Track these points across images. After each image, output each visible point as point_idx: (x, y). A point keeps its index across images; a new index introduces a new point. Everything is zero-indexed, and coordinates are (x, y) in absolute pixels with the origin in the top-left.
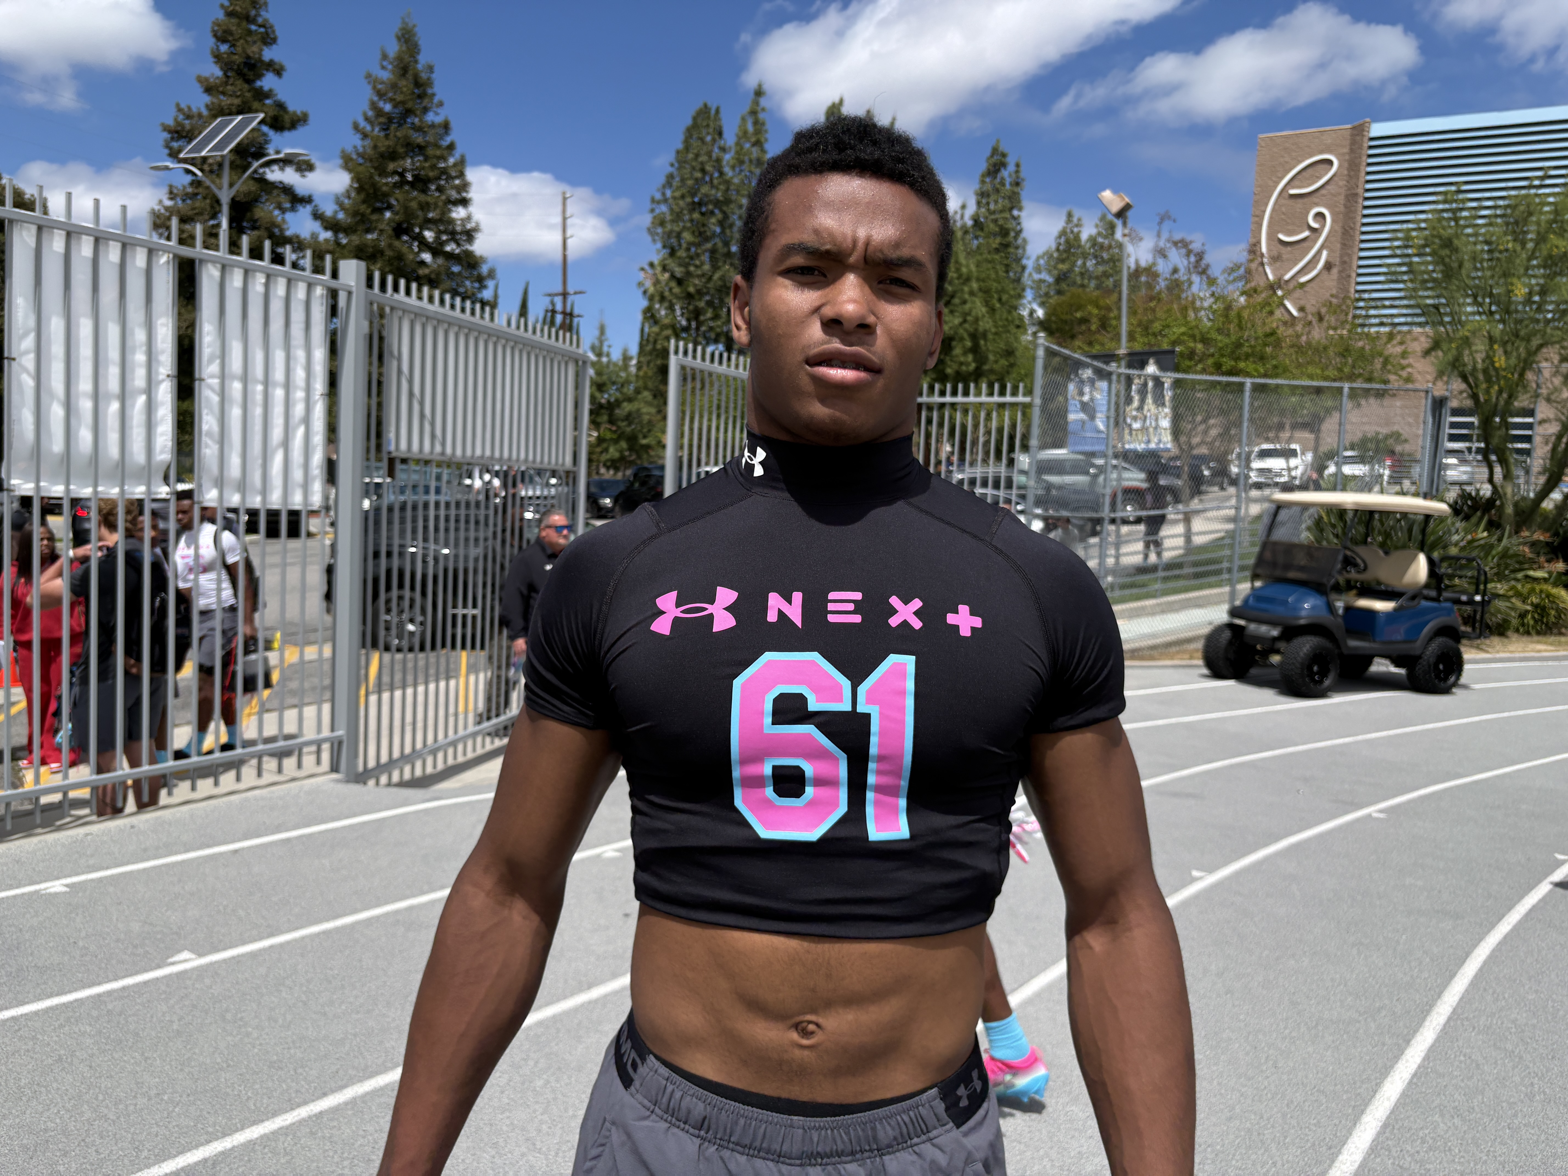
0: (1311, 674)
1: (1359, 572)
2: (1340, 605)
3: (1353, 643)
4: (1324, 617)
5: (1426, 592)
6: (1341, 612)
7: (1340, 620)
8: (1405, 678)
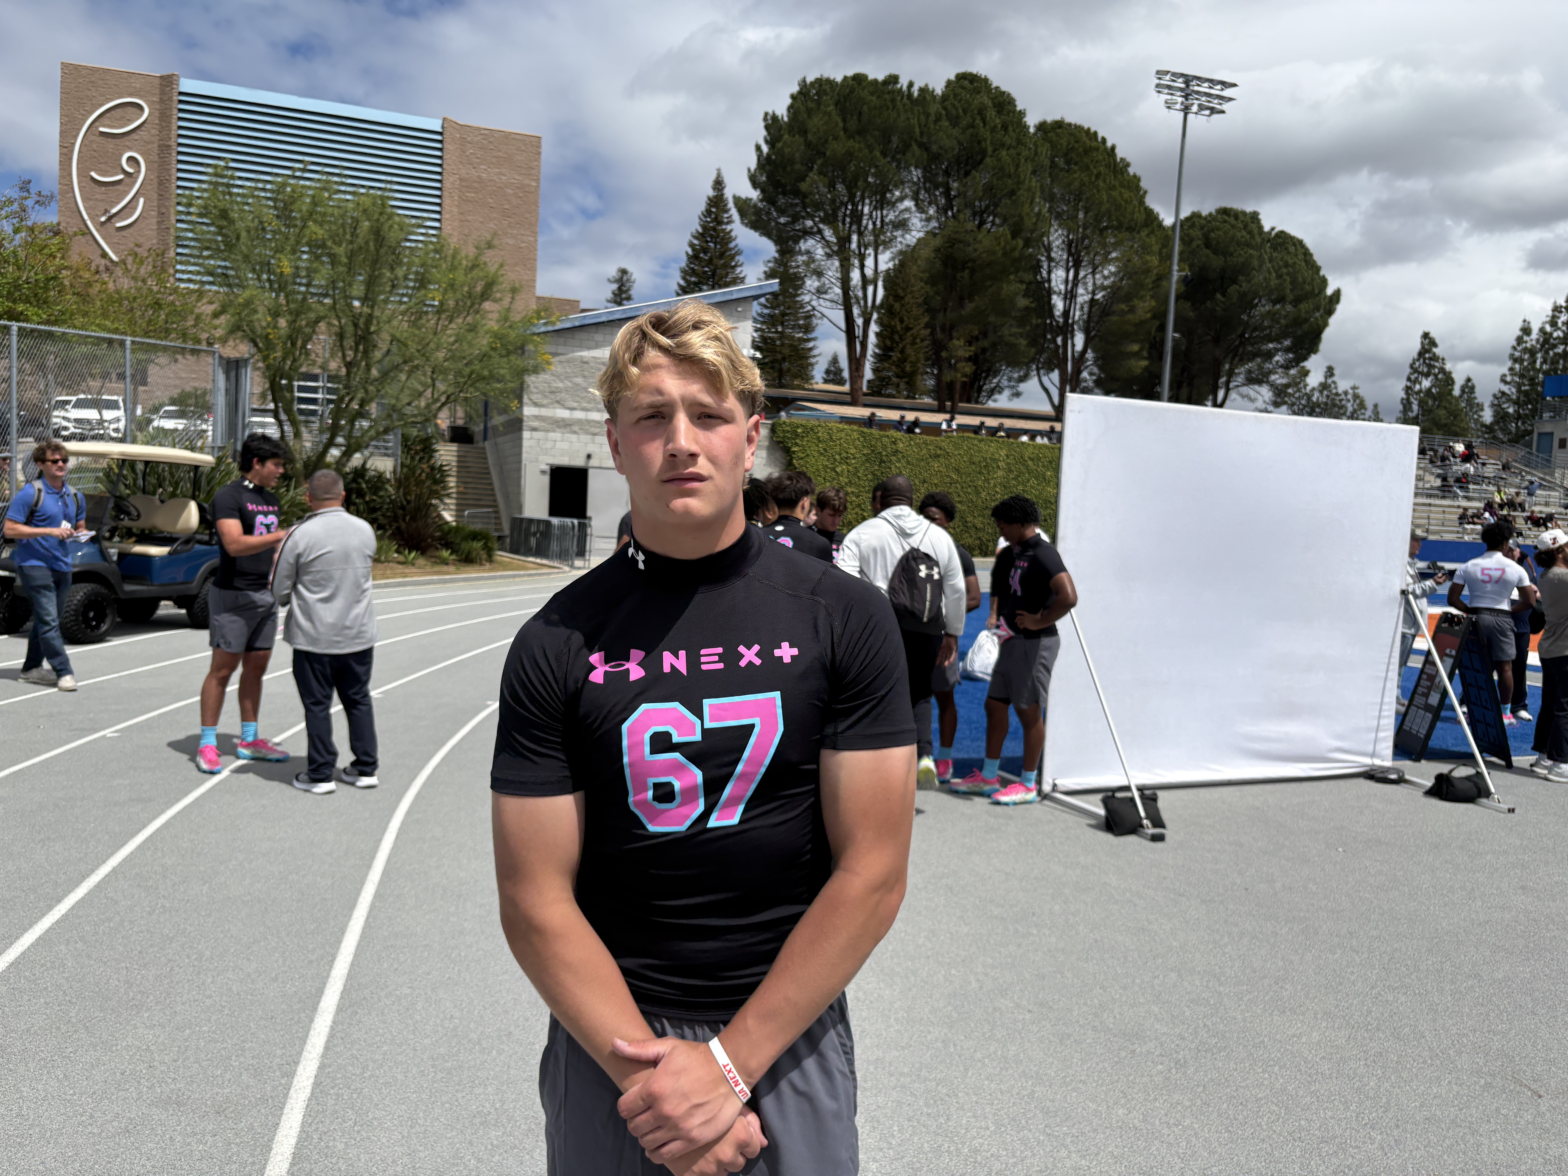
0: (87, 621)
1: (131, 519)
2: (113, 552)
3: (129, 588)
4: (99, 565)
5: (198, 537)
6: (115, 558)
7: (114, 566)
8: (186, 617)
